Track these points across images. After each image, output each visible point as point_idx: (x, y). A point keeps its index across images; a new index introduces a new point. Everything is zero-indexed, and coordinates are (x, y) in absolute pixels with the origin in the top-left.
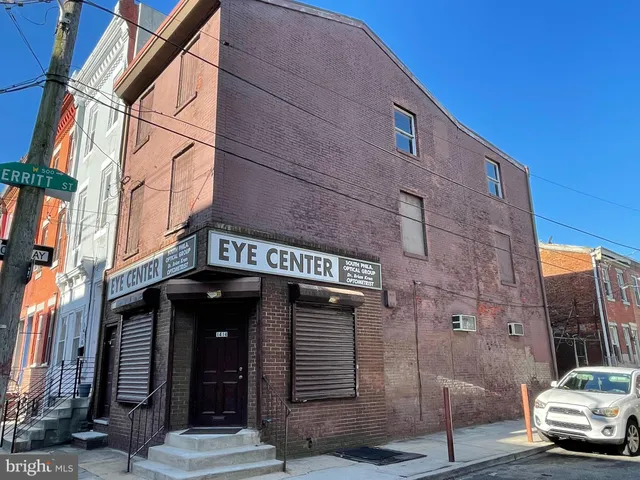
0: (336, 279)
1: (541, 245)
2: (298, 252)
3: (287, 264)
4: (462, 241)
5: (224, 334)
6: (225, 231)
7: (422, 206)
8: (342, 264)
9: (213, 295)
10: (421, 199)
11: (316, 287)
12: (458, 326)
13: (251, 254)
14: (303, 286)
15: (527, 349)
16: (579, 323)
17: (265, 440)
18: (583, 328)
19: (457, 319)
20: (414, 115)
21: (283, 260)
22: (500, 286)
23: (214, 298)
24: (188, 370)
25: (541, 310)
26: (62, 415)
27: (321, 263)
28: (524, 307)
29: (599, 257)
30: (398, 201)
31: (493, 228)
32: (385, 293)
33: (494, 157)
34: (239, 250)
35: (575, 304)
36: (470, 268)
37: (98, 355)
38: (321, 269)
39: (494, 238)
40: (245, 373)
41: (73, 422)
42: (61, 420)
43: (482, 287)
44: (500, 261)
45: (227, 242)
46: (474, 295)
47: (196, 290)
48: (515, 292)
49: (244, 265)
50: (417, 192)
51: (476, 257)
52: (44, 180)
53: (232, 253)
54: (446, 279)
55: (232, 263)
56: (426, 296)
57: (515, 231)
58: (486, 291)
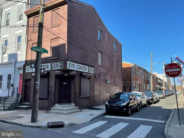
0: (87, 72)
1: (123, 62)
2: (82, 65)
3: (80, 68)
4: (108, 62)
5: (65, 83)
6: (70, 61)
7: (102, 54)
8: (89, 68)
9: (66, 75)
10: (102, 52)
11: (85, 74)
12: (107, 82)
13: (74, 66)
14: (83, 73)
15: (118, 87)
16: (127, 81)
17: (76, 106)
18: (128, 82)
19: (107, 80)
20: (102, 31)
21: (79, 67)
22: (115, 73)
23: (66, 76)
24: (58, 91)
25: (121, 78)
26: (15, 102)
27: (85, 68)
28: (119, 77)
29: (133, 66)
30: (98, 53)
31: (114, 59)
32: (95, 74)
33: (116, 41)
34: (72, 65)
35: (127, 76)
36: (110, 69)
37: (23, 87)
38: (85, 69)
39: (114, 61)
40: (70, 92)
41: (17, 103)
42: (14, 103)
43: (111, 73)
44: (115, 67)
45: (70, 64)
46: (110, 75)
47: (62, 74)
48: (117, 74)
49: (73, 69)
50: (101, 50)
51: (111, 66)
52: (42, 51)
53: (71, 66)
54: (105, 71)
55: (71, 68)
56: (102, 75)
57: (118, 60)
58: (112, 74)
